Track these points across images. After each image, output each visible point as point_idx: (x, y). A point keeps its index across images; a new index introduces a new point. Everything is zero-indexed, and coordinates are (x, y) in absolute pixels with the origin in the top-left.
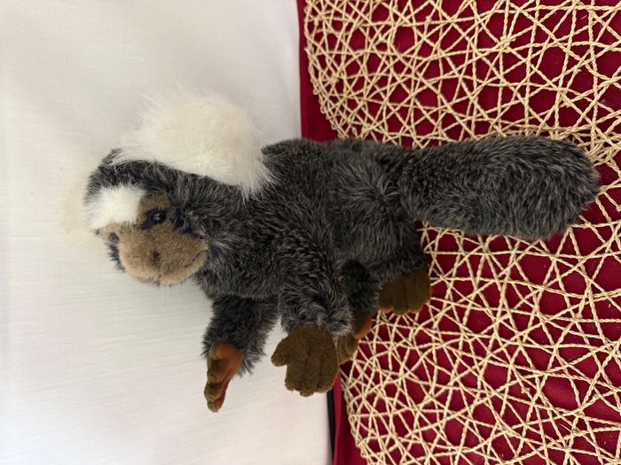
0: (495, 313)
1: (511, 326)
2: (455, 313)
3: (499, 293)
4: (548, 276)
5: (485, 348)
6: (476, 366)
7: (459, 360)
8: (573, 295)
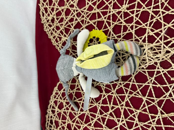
4: (142, 106)
8: (153, 115)
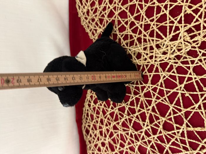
0: (144, 125)
1: (150, 132)
2: (128, 121)
3: (146, 117)
4: (168, 114)
5: (139, 138)
6: (135, 144)
7: (128, 140)
8: (178, 126)
